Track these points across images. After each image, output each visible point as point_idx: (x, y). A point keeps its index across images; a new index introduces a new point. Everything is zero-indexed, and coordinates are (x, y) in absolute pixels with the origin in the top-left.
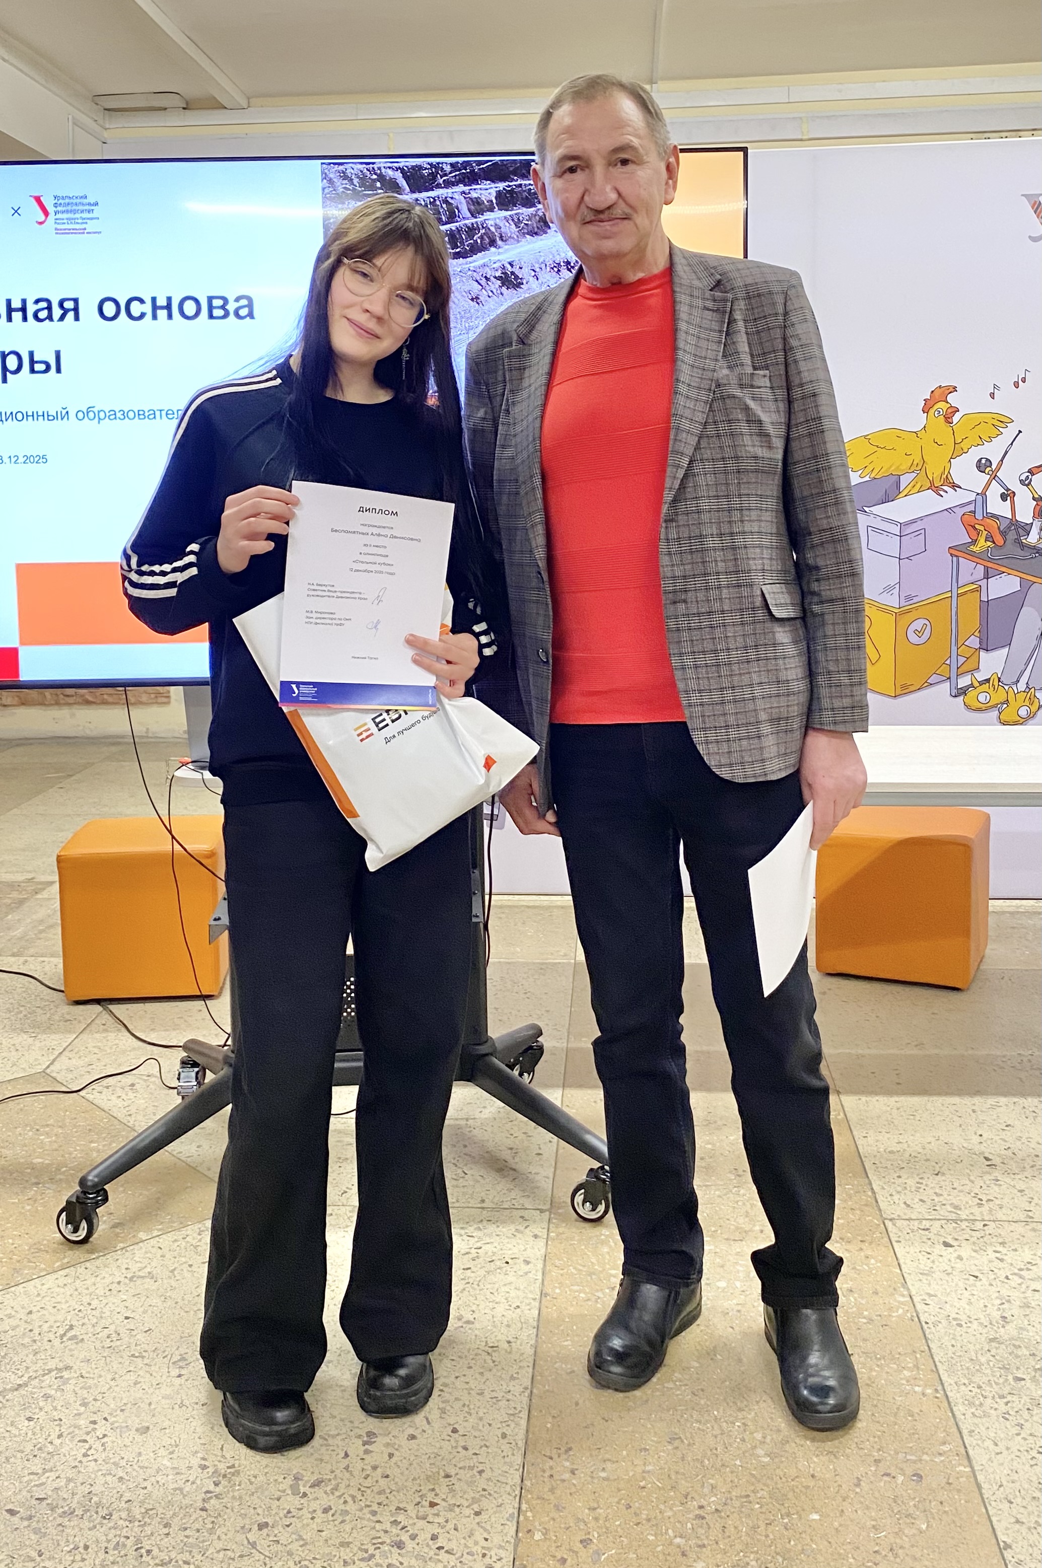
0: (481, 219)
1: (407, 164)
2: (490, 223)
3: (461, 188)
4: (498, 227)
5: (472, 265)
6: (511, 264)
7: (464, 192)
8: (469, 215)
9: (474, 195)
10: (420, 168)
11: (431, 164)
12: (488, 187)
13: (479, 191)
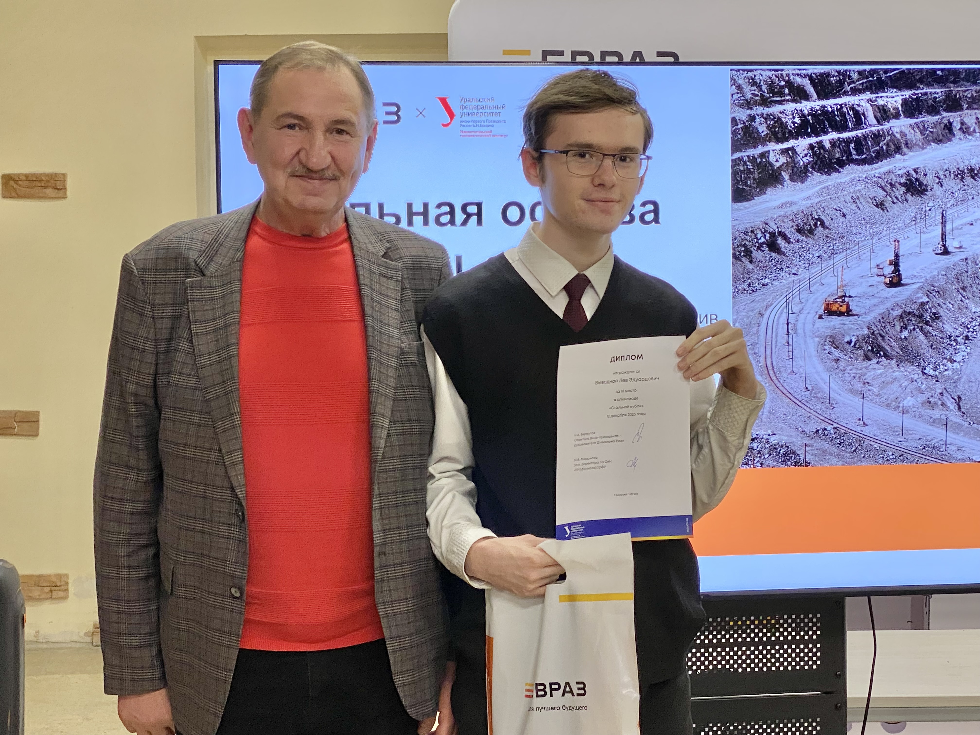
0: (886, 126)
1: (815, 71)
2: (896, 130)
3: (868, 95)
4: (903, 134)
5: (877, 171)
6: (916, 171)
7: (870, 100)
8: (875, 122)
9: (881, 102)
10: (828, 75)
11: (839, 72)
12: (894, 95)
13: (885, 99)
